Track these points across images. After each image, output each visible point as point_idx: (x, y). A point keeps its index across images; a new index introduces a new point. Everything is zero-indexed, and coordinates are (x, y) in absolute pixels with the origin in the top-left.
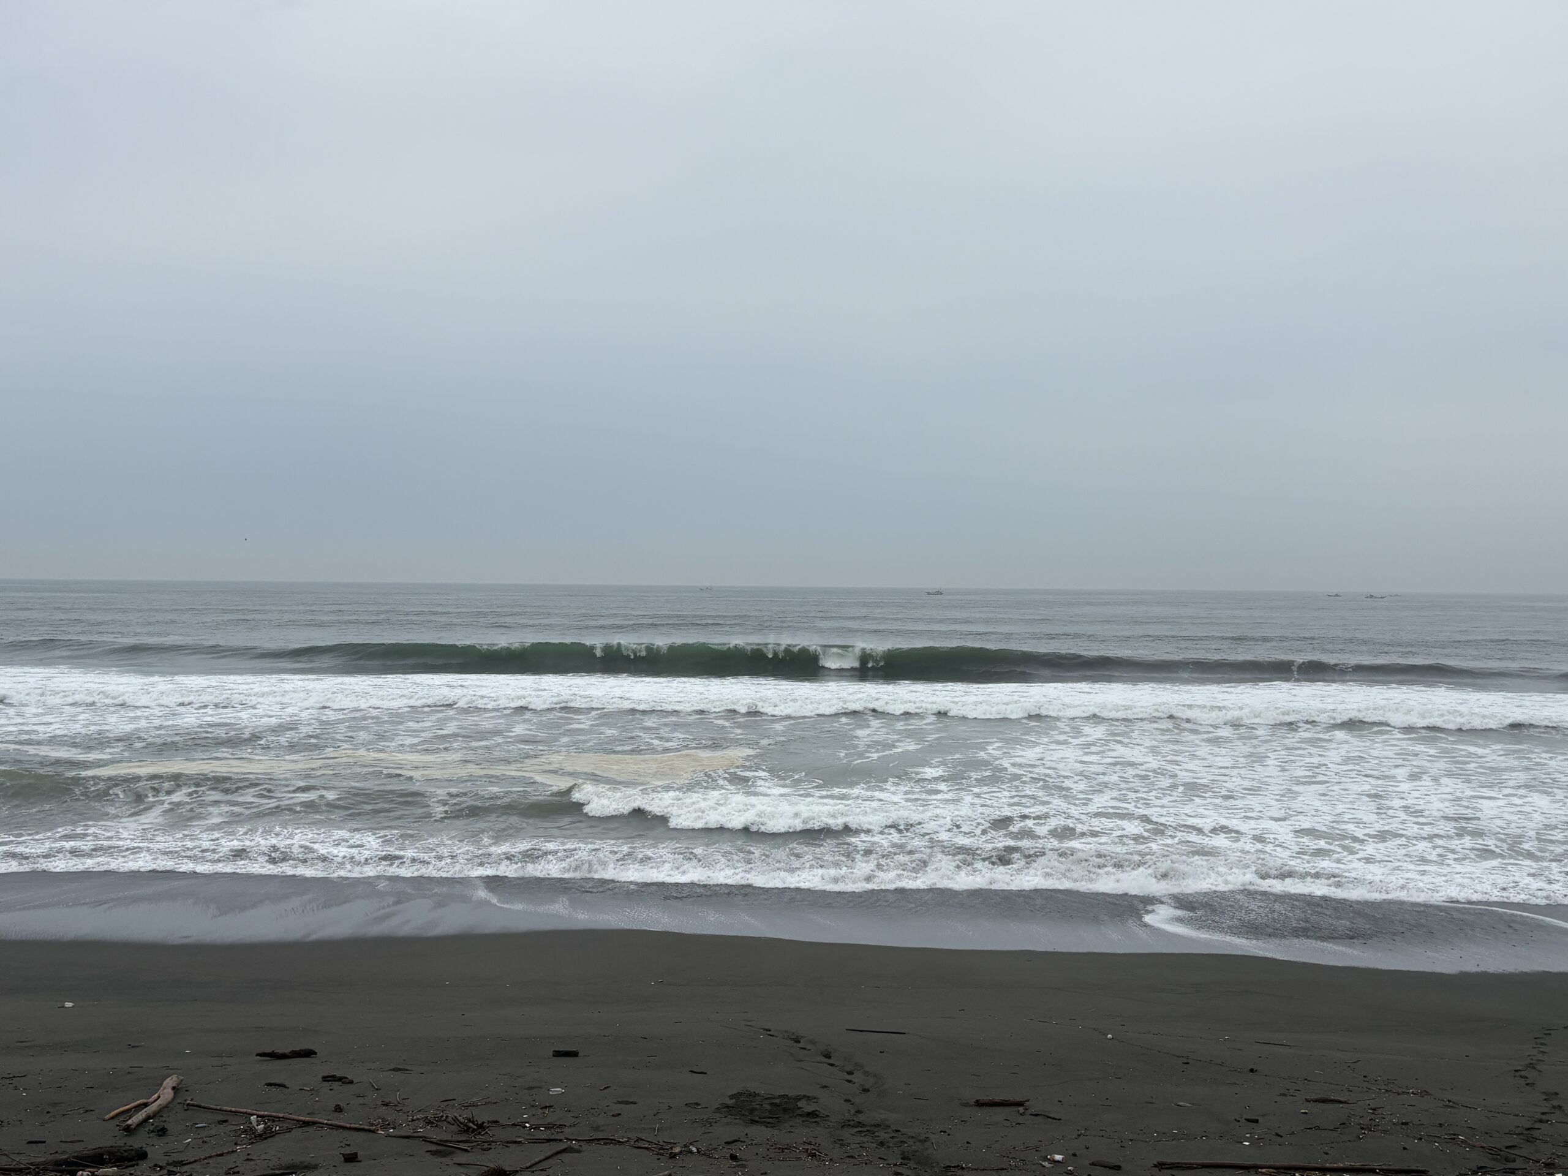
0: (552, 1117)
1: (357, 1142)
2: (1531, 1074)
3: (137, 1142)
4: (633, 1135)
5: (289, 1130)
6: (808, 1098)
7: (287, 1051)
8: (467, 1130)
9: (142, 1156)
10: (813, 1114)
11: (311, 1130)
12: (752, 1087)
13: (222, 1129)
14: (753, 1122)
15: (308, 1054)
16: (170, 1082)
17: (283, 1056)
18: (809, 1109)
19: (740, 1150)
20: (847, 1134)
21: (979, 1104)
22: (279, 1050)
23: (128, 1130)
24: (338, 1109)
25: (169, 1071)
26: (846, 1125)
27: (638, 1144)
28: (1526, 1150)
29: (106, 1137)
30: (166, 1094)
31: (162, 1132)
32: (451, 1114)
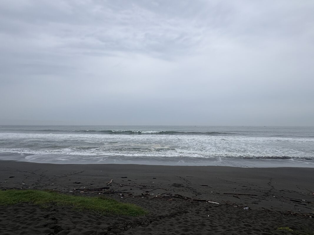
0: (153, 185)
1: (132, 188)
2: (270, 184)
3: (109, 186)
4: (162, 188)
5: (124, 186)
6: (182, 184)
7: (124, 177)
8: (144, 186)
9: (109, 188)
10: (183, 186)
11: (127, 186)
12: (176, 183)
13: (117, 186)
14: (176, 187)
15: (126, 177)
16: (112, 180)
17: (124, 178)
18: (183, 185)
19: (174, 190)
20: (187, 189)
21: (202, 185)
22: (123, 177)
23: (108, 185)
24: (130, 184)
25: (112, 179)
26: (187, 187)
27: (163, 189)
28: (270, 193)
29: (105, 186)
30: (111, 181)
31: (111, 185)
32: (142, 185)
